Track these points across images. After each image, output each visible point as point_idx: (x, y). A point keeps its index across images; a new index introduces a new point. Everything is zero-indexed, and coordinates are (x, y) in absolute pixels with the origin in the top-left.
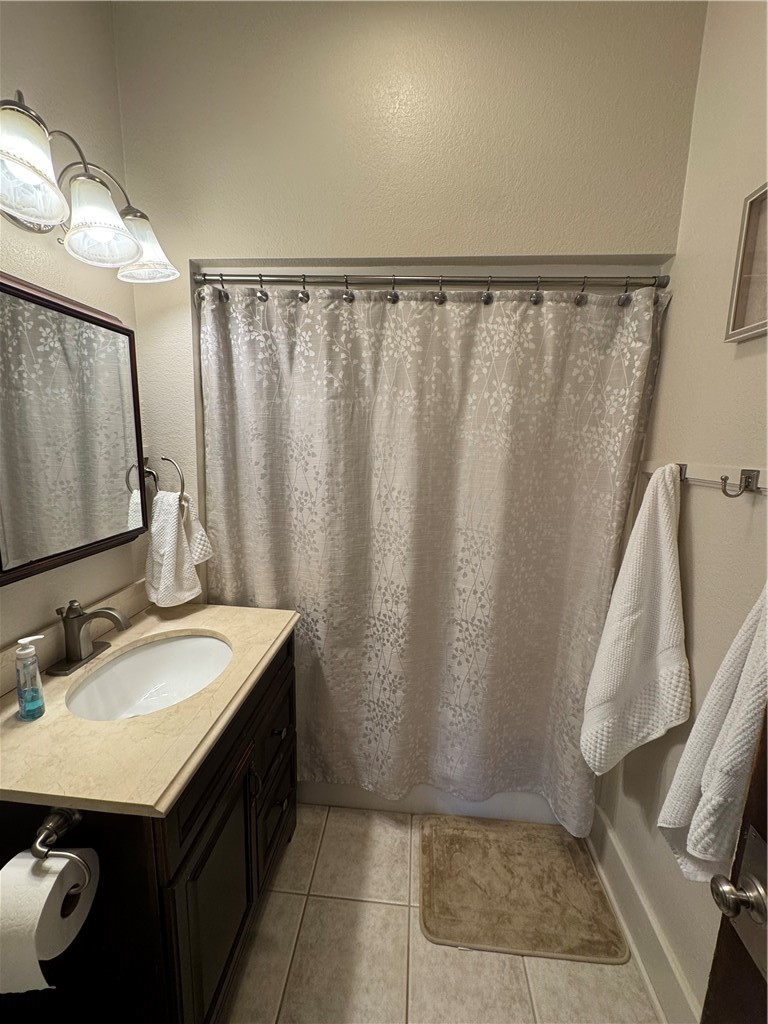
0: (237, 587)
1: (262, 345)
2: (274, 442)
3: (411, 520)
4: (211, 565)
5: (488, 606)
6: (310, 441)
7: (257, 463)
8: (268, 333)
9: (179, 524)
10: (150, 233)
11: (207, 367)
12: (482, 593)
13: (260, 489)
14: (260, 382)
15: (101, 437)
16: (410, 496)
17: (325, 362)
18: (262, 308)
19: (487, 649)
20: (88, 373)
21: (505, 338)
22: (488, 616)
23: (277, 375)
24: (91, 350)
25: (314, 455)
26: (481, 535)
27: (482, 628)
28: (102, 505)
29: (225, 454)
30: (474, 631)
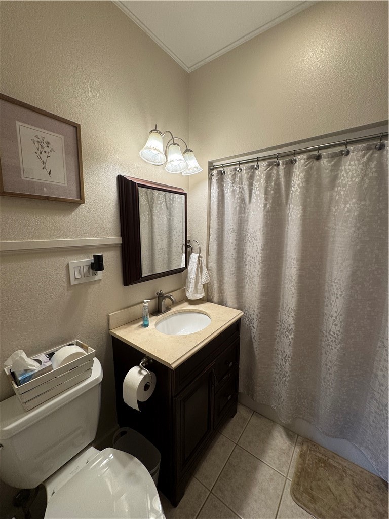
0: (219, 296)
1: (238, 191)
2: (240, 234)
3: (297, 274)
4: (209, 286)
5: (339, 325)
6: (256, 233)
7: (232, 243)
8: (241, 186)
9: (198, 268)
10: (193, 156)
11: (213, 203)
12: (336, 318)
13: (233, 255)
14: (236, 208)
15: (175, 233)
16: (297, 261)
17: (263, 196)
18: (239, 175)
19: (338, 350)
20: (172, 209)
21: (355, 173)
22: (339, 331)
23: (244, 204)
24: (173, 201)
25: (256, 240)
26: (336, 285)
27: (335, 337)
28: (174, 258)
29: (218, 239)
30: (331, 338)
